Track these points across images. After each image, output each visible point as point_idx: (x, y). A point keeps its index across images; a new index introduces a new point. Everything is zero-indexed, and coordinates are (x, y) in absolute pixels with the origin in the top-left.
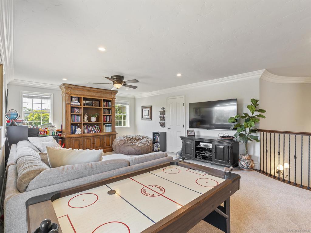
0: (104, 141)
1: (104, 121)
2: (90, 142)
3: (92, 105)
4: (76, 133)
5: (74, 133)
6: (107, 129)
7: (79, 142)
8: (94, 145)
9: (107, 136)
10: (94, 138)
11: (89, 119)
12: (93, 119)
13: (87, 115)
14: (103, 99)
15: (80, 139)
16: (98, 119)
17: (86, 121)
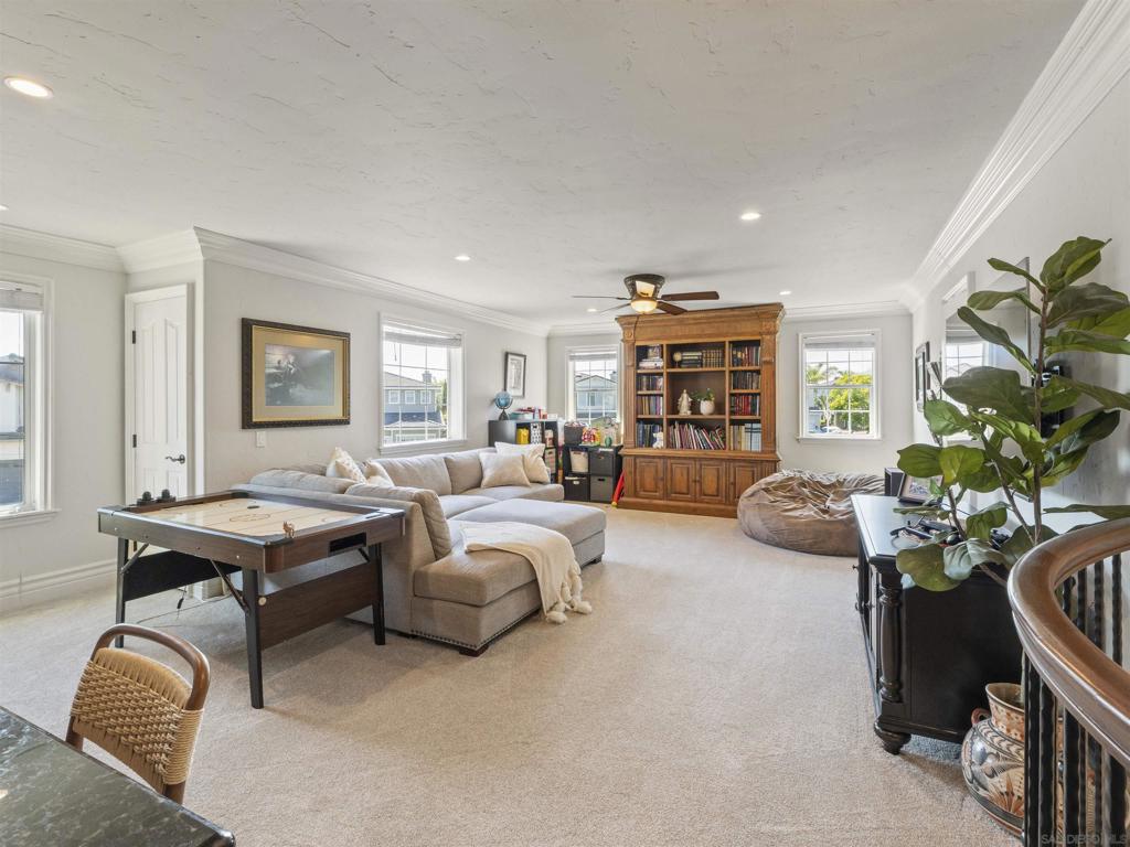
0: (732, 480)
1: (732, 413)
2: (685, 477)
3: (699, 363)
4: (655, 446)
5: (650, 445)
6: (750, 442)
7: (657, 471)
8: (698, 488)
9: (742, 464)
10: (698, 467)
11: (694, 407)
12: (706, 407)
13: (690, 395)
14: (727, 340)
15: (660, 463)
16: (719, 408)
17: (685, 411)
